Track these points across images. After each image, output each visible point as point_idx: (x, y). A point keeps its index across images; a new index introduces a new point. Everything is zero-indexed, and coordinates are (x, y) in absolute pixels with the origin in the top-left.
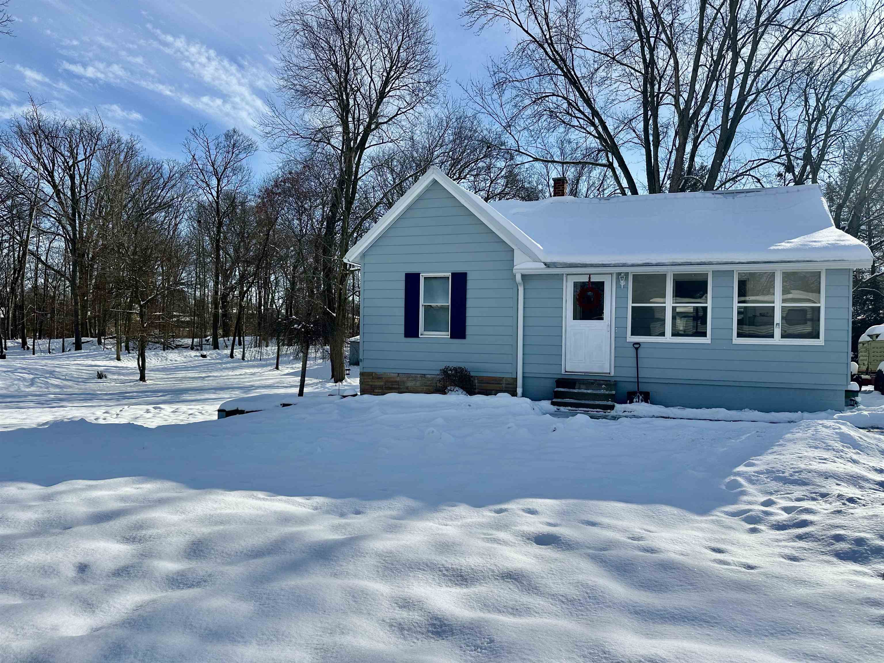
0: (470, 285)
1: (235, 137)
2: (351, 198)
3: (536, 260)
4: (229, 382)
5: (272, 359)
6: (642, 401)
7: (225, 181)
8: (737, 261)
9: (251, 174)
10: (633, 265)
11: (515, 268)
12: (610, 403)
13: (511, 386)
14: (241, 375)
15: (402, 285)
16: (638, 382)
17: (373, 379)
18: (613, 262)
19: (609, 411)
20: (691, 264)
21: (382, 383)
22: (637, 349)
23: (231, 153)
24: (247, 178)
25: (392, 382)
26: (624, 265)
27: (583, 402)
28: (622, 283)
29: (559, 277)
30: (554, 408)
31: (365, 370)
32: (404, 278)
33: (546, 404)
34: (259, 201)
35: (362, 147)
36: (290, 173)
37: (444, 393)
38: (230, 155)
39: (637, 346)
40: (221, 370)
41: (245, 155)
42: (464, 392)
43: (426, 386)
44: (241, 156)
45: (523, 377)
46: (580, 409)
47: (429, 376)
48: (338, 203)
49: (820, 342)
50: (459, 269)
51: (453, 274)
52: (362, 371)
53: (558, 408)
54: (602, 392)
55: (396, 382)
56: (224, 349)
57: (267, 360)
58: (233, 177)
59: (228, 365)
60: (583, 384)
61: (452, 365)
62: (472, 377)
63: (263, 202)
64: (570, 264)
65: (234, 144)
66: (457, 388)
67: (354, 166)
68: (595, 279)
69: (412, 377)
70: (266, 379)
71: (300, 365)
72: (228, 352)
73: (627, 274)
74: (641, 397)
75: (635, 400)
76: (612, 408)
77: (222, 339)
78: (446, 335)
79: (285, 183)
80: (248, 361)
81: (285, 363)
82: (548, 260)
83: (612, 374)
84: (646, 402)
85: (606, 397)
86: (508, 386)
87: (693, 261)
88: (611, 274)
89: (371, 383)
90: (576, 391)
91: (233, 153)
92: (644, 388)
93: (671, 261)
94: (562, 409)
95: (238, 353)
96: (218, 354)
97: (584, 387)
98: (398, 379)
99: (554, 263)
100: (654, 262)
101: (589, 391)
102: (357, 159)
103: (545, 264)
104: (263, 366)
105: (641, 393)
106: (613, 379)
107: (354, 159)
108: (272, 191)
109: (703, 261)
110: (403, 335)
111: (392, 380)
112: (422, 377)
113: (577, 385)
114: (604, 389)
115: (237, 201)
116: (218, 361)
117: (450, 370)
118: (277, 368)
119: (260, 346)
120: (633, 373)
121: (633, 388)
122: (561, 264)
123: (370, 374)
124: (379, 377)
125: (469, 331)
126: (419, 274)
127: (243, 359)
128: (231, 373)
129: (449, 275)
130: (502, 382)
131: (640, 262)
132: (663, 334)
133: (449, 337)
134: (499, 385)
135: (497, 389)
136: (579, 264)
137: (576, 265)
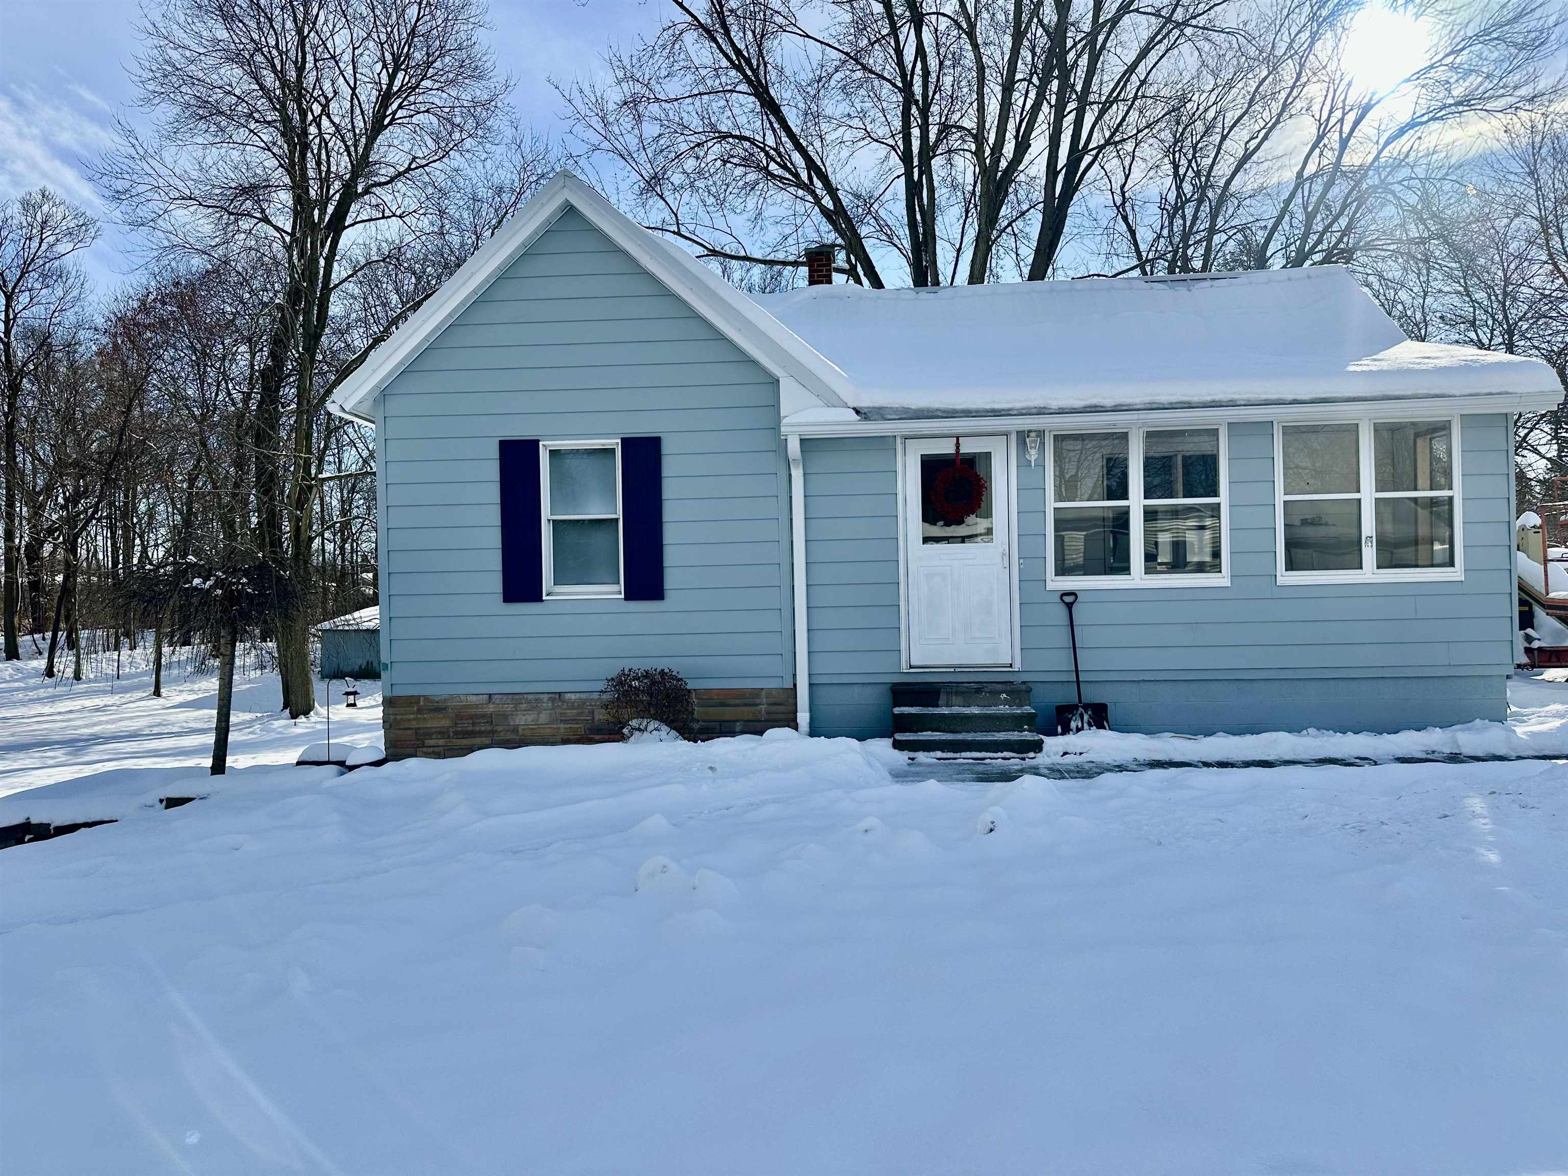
0: (670, 467)
1: (45, 208)
2: (316, 327)
3: (833, 401)
4: (40, 729)
5: (144, 674)
6: (1090, 725)
7: (24, 298)
8: (1290, 397)
9: (86, 286)
10: (1061, 412)
11: (784, 421)
12: (1028, 736)
13: (781, 709)
14: (71, 712)
15: (492, 471)
16: (1078, 682)
17: (420, 711)
18: (1018, 405)
19: (1032, 755)
20: (1189, 406)
21: (446, 723)
22: (1069, 606)
23: (37, 240)
24: (75, 293)
25: (472, 717)
26: (1041, 412)
27: (969, 737)
28: (1033, 455)
29: (885, 444)
30: (901, 758)
31: (399, 692)
32: (495, 452)
33: (882, 747)
34: (105, 340)
35: (337, 225)
36: (177, 284)
37: (622, 738)
38: (35, 244)
39: (1069, 599)
40: (23, 703)
41: (70, 246)
42: (674, 733)
43: (565, 722)
44: (61, 248)
45: (811, 685)
46: (964, 754)
47: (573, 697)
48: (289, 340)
49: (1456, 574)
50: (642, 428)
51: (626, 442)
52: (389, 694)
53: (912, 755)
54: (1004, 709)
55: (484, 716)
56: (30, 659)
57: (129, 676)
58: (44, 291)
59: (42, 693)
60: (957, 693)
61: (641, 665)
62: (689, 691)
63: (115, 345)
64: (916, 411)
65: (45, 222)
66: (653, 724)
67: (322, 262)
68: (969, 447)
69: (529, 702)
70: (131, 718)
71: (212, 685)
72: (41, 664)
73: (1041, 434)
74: (1086, 717)
75: (1073, 725)
76: (1037, 747)
77: (28, 637)
78: (614, 591)
79: (164, 303)
80: (90, 681)
81: (176, 680)
82: (865, 402)
83: (1017, 666)
84: (1100, 726)
85: (1017, 722)
86: (774, 708)
87: (1195, 399)
88: (1006, 434)
89: (414, 724)
90: (945, 711)
91: (42, 240)
92: (1092, 695)
93: (1147, 399)
94: (921, 756)
95: (64, 662)
96: (18, 670)
97: (959, 700)
98: (491, 708)
99: (880, 408)
100: (1108, 402)
101: (975, 710)
102: (326, 250)
103: (857, 412)
104: (125, 690)
105: (1087, 707)
106: (1018, 679)
107: (323, 246)
108: (133, 319)
109: (1217, 398)
110: (500, 597)
111: (473, 711)
112: (552, 700)
113: (943, 699)
114: (1005, 702)
115: (55, 341)
116: (16, 685)
117: (636, 678)
118: (157, 693)
119: (117, 648)
120: (1063, 662)
121: (1069, 696)
122: (895, 410)
123: (412, 701)
124: (437, 707)
125: (672, 579)
126: (538, 441)
127: (77, 676)
128: (47, 709)
129: (615, 443)
130: (758, 701)
131: (1079, 404)
132: (1125, 569)
133: (622, 596)
134: (752, 709)
135: (746, 718)
136: (937, 410)
137: (930, 414)
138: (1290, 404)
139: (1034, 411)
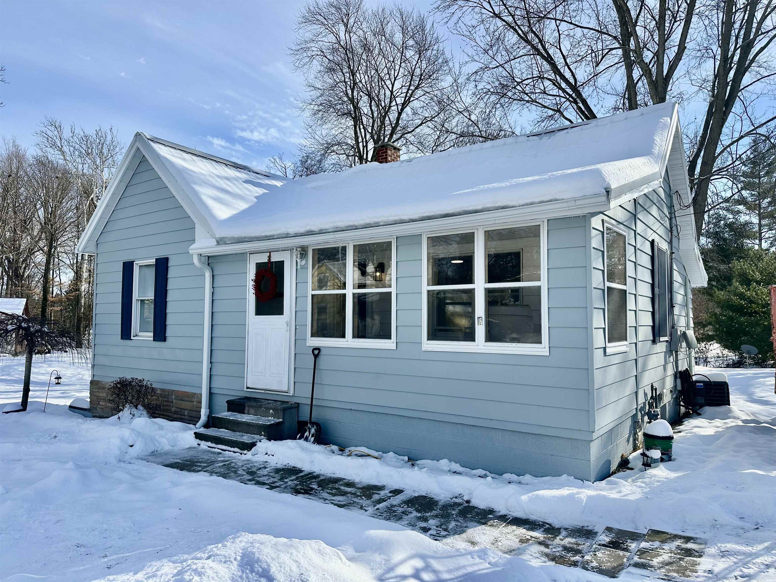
3: (213, 236)
6: (314, 436)
11: (191, 247)
17: (99, 388)
21: (105, 395)
22: (316, 356)
28: (302, 262)
29: (244, 258)
31: (95, 378)
32: (121, 268)
39: (316, 352)
45: (210, 393)
46: (219, 446)
49: (543, 349)
50: (162, 254)
51: (156, 261)
52: (92, 379)
60: (252, 407)
68: (275, 258)
74: (312, 430)
75: (305, 434)
78: (150, 336)
83: (291, 393)
88: (291, 250)
89: (97, 394)
97: (253, 411)
99: (223, 238)
103: (217, 241)
105: (313, 424)
106: (293, 400)
110: (120, 336)
113: (247, 408)
114: (272, 415)
123: (97, 383)
124: (103, 387)
125: (169, 331)
126: (133, 262)
129: (153, 261)
130: (193, 400)
131: (302, 230)
132: (343, 336)
133: (152, 339)
134: (191, 403)
135: (190, 409)
136: (245, 237)
137: (243, 240)
138: (409, 222)
139: (284, 236)
